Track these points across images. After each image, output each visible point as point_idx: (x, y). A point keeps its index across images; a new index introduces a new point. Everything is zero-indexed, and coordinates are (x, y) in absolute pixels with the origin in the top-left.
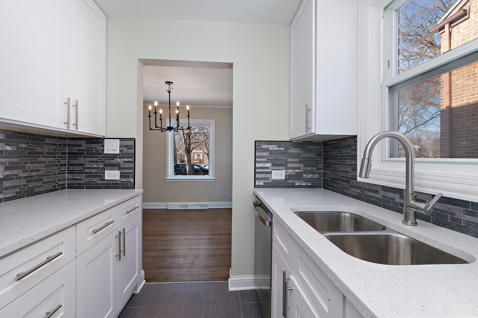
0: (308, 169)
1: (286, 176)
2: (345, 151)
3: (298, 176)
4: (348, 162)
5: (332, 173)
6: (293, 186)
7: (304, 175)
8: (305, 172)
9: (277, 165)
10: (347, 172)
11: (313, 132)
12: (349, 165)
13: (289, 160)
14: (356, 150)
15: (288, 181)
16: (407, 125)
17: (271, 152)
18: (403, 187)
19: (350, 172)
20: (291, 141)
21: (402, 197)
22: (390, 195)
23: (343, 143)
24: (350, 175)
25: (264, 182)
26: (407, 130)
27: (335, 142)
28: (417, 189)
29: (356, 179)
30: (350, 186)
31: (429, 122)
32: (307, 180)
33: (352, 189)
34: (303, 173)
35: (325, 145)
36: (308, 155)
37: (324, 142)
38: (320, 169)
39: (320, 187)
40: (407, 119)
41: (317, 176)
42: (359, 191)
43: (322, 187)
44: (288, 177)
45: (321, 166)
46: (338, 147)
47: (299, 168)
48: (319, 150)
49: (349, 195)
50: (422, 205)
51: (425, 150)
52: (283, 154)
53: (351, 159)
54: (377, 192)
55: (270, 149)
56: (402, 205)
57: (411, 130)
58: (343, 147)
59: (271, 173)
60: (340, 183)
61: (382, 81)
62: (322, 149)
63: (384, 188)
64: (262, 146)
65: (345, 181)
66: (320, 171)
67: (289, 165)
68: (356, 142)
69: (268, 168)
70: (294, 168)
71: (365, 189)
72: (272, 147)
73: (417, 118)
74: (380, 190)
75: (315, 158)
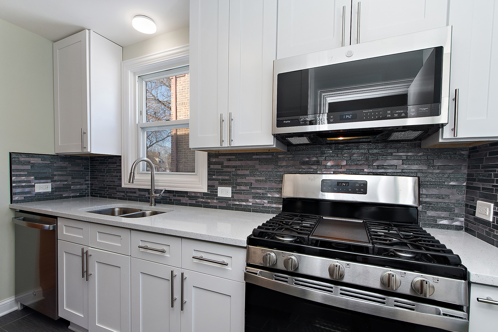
0: (76, 180)
1: (52, 188)
2: (112, 166)
3: (66, 188)
4: (114, 174)
5: (99, 183)
6: (61, 198)
7: (72, 187)
8: (73, 184)
9: (41, 178)
10: (114, 182)
11: (89, 151)
12: (115, 176)
13: (55, 173)
14: (121, 166)
15: (55, 193)
16: (150, 140)
17: (33, 165)
18: (150, 187)
19: (116, 182)
20: (58, 155)
21: (149, 194)
22: (143, 193)
23: (110, 160)
24: (116, 184)
25: (25, 196)
26: (150, 144)
27: (102, 159)
28: (156, 188)
29: (121, 186)
30: (117, 191)
31: (166, 139)
32: (75, 191)
33: (118, 193)
34: (71, 185)
35: (92, 160)
36: (76, 169)
37: (90, 157)
38: (88, 180)
39: (88, 196)
40: (150, 134)
41: (84, 187)
42: (123, 194)
43: (90, 196)
44: (54, 189)
45: (88, 178)
46: (106, 163)
47: (66, 181)
48: (87, 164)
49: (115, 198)
50: (158, 195)
51: (163, 162)
52: (49, 167)
53: (117, 172)
54: (135, 193)
55: (31, 162)
56: (149, 198)
57: (154, 144)
58: (110, 163)
59: (34, 186)
60: (107, 191)
61: (137, 123)
62: (89, 163)
63: (140, 190)
64: (20, 158)
65: (113, 188)
66: (87, 182)
67: (56, 178)
68: (121, 160)
69: (30, 182)
70: (61, 181)
71: (127, 192)
72: (33, 160)
73: (158, 134)
74: (137, 191)
75: (81, 171)
